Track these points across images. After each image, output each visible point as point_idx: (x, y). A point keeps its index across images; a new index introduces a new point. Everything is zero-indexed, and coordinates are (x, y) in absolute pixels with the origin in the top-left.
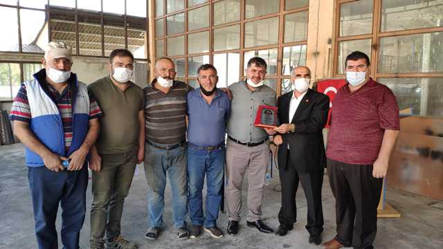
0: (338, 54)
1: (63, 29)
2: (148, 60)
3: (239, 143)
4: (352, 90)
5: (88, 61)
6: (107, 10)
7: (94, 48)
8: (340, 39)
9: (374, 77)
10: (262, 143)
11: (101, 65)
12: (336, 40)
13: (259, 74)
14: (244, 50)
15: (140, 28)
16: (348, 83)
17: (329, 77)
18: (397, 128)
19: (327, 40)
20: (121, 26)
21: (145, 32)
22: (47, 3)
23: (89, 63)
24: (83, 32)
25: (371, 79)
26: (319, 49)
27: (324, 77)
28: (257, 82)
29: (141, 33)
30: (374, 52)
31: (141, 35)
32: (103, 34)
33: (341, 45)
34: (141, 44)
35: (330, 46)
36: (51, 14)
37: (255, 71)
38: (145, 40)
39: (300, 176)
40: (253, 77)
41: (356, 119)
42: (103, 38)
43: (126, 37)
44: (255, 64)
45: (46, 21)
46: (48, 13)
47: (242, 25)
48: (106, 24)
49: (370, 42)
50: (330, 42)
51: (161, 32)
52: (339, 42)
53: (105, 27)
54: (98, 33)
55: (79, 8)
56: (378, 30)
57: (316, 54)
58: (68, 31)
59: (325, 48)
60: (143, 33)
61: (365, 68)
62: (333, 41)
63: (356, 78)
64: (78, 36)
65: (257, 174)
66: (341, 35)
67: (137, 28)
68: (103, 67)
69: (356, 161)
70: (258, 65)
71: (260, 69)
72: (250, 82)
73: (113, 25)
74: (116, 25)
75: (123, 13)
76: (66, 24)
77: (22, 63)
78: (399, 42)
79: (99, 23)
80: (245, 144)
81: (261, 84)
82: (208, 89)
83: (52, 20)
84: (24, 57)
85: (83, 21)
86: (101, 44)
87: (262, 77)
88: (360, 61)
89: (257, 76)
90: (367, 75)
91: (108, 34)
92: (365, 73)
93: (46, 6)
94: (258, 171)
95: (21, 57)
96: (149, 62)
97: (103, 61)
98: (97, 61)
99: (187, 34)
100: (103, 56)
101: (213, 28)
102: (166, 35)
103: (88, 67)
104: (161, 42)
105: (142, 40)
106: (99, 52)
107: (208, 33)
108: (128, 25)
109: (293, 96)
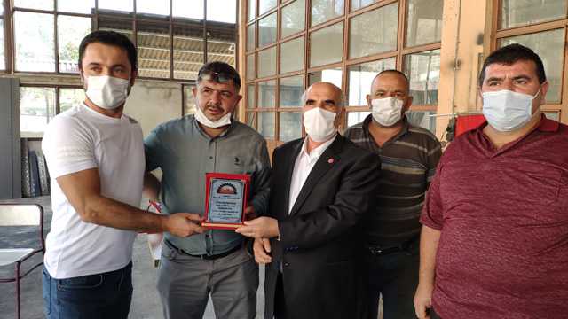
5: (149, 85)
6: (177, 14)
8: (500, 34)
11: (167, 91)
14: (348, 63)
15: (227, 39)
16: (486, 123)
20: (198, 36)
21: (235, 45)
22: (94, 7)
23: (149, 88)
24: (144, 45)
29: (229, 45)
31: (230, 49)
32: (172, 48)
35: (480, 49)
36: (99, 21)
37: (209, 90)
38: (234, 55)
43: (206, 51)
46: (96, 20)
47: (347, 21)
48: (177, 34)
50: (480, 40)
51: (252, 45)
53: (175, 37)
54: (164, 47)
55: (138, 11)
57: (456, 65)
59: (471, 52)
60: (232, 46)
61: (532, 85)
67: (223, 39)
68: (170, 94)
74: (192, 35)
75: (202, 18)
77: (58, 88)
79: (166, 32)
84: (61, 80)
85: (144, 30)
86: (169, 61)
90: (536, 105)
91: (179, 48)
92: (532, 98)
93: (93, 9)
97: (170, 86)
98: (159, 85)
99: (280, 45)
100: (172, 79)
101: (310, 31)
102: (258, 46)
103: (148, 93)
104: (252, 58)
105: (231, 56)
106: (166, 73)
107: (302, 40)
108: (208, 34)
109: (303, 149)
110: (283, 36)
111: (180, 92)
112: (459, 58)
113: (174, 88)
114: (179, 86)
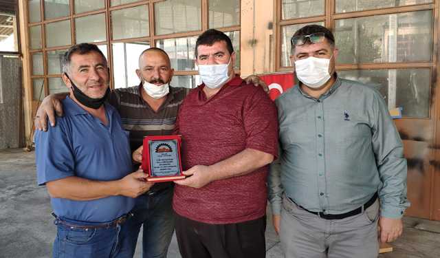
0: (281, 42)
2: (19, 53)
8: (283, 23)
14: (156, 38)
19: (267, 25)
21: (14, 17)
26: (257, 36)
29: (8, 17)
31: (8, 20)
35: (271, 32)
38: (14, 27)
50: (270, 26)
51: (37, 17)
56: (333, 11)
57: (253, 42)
59: (265, 34)
60: (11, 18)
62: (274, 26)
66: (283, 18)
82: (93, 94)
96: (22, 55)
99: (74, 18)
101: (110, 9)
102: (45, 20)
104: (37, 30)
105: (10, 27)
107: (103, 17)
110: (77, 11)
112: (256, 38)
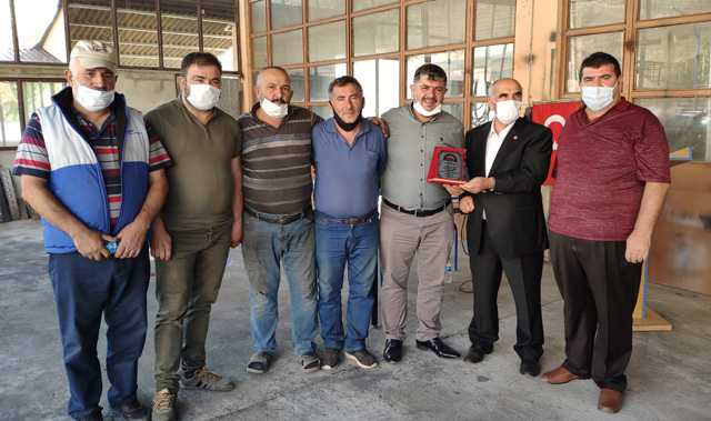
0: (568, 58)
1: (91, 22)
2: (239, 73)
3: (402, 210)
4: (592, 117)
5: (135, 76)
7: (145, 54)
8: (570, 33)
9: (627, 94)
10: (441, 209)
11: (159, 82)
12: (564, 36)
13: (434, 93)
14: (407, 53)
15: (225, 18)
16: (585, 106)
17: (553, 98)
18: (665, 179)
19: (548, 36)
20: (190, 14)
21: (234, 24)
23: (136, 80)
24: (125, 25)
25: (622, 98)
26: (535, 51)
27: (544, 98)
28: (431, 108)
29: (225, 25)
30: (627, 54)
31: (226, 30)
32: (160, 30)
33: (572, 43)
34: (227, 45)
35: (553, 45)
37: (427, 87)
39: (505, 263)
40: (424, 99)
41: (599, 165)
42: (160, 35)
43: (201, 32)
44: (427, 76)
45: (60, 6)
47: (403, 9)
48: (165, 11)
49: (620, 38)
50: (553, 38)
51: (261, 26)
52: (568, 38)
53: (163, 16)
54: (151, 28)
56: (635, 18)
57: (530, 59)
58: (98, 23)
59: (544, 48)
60: (230, 27)
61: (612, 79)
62: (559, 37)
63: (597, 97)
64: (116, 33)
65: (432, 262)
66: (572, 26)
67: (220, 18)
68: (162, 87)
69: (599, 237)
70: (431, 78)
71: (435, 84)
72: (419, 108)
73: (178, 13)
74: (183, 13)
76: (96, 11)
77: (20, 81)
78: (670, 38)
79: (152, 9)
80: (412, 212)
81: (437, 110)
82: (348, 119)
83: (71, 6)
84: (23, 70)
85: (124, 7)
86: (157, 46)
87: (438, 98)
88: (605, 69)
89: (431, 96)
90: (617, 92)
91: (169, 29)
92: (612, 89)
94: (434, 258)
95: (19, 71)
96: (242, 76)
97: (161, 76)
98: (148, 76)
100: (162, 68)
101: (352, 15)
102: (271, 29)
103: (135, 86)
104: (262, 41)
105: (228, 38)
106: (154, 60)
107: (343, 24)
108: (203, 12)
109: (492, 129)
110: (311, 18)
111: (173, 84)
113: (168, 80)
114: (171, 76)
